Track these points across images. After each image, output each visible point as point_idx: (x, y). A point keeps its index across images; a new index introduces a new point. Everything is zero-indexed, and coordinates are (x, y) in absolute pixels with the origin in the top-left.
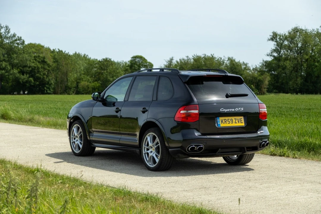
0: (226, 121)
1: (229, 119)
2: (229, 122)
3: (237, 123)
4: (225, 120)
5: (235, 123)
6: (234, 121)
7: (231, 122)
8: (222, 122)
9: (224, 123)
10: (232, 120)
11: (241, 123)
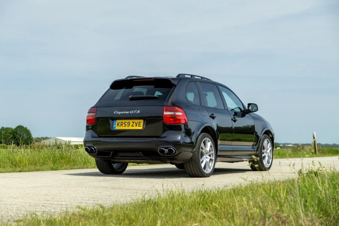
0: (122, 124)
1: (126, 122)
2: (125, 125)
3: (134, 126)
4: (121, 122)
5: (132, 126)
6: (131, 124)
7: (127, 125)
8: (118, 124)
9: (120, 126)
10: (129, 123)
11: (139, 126)
